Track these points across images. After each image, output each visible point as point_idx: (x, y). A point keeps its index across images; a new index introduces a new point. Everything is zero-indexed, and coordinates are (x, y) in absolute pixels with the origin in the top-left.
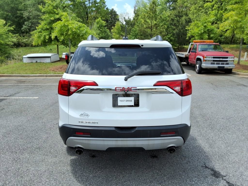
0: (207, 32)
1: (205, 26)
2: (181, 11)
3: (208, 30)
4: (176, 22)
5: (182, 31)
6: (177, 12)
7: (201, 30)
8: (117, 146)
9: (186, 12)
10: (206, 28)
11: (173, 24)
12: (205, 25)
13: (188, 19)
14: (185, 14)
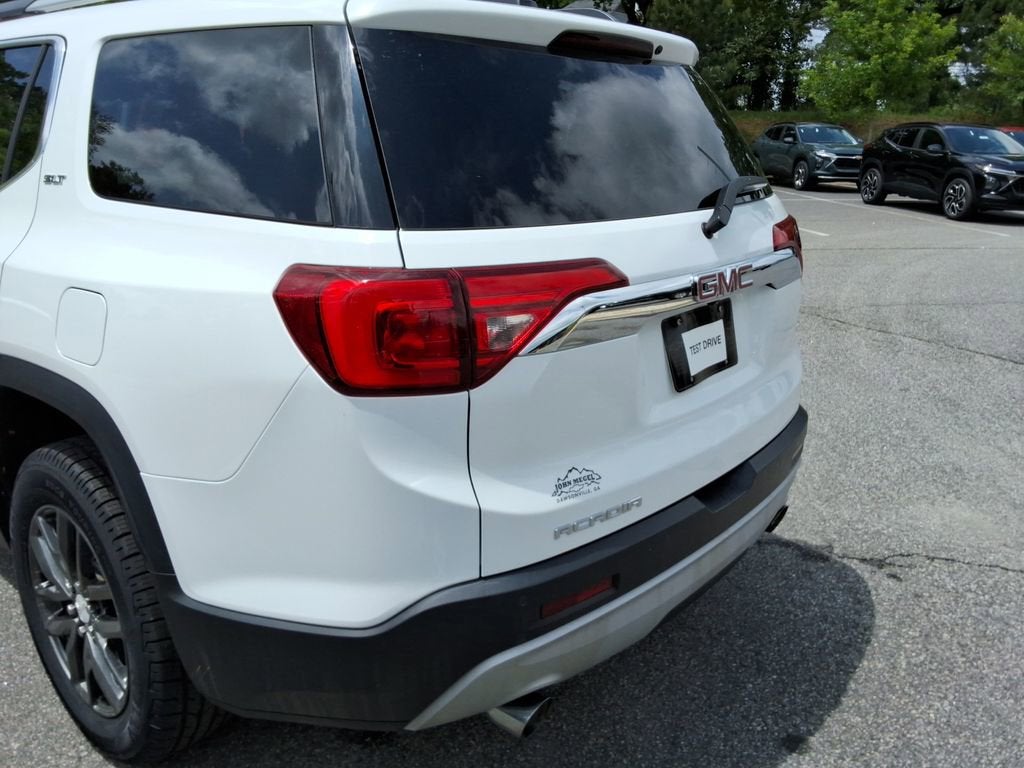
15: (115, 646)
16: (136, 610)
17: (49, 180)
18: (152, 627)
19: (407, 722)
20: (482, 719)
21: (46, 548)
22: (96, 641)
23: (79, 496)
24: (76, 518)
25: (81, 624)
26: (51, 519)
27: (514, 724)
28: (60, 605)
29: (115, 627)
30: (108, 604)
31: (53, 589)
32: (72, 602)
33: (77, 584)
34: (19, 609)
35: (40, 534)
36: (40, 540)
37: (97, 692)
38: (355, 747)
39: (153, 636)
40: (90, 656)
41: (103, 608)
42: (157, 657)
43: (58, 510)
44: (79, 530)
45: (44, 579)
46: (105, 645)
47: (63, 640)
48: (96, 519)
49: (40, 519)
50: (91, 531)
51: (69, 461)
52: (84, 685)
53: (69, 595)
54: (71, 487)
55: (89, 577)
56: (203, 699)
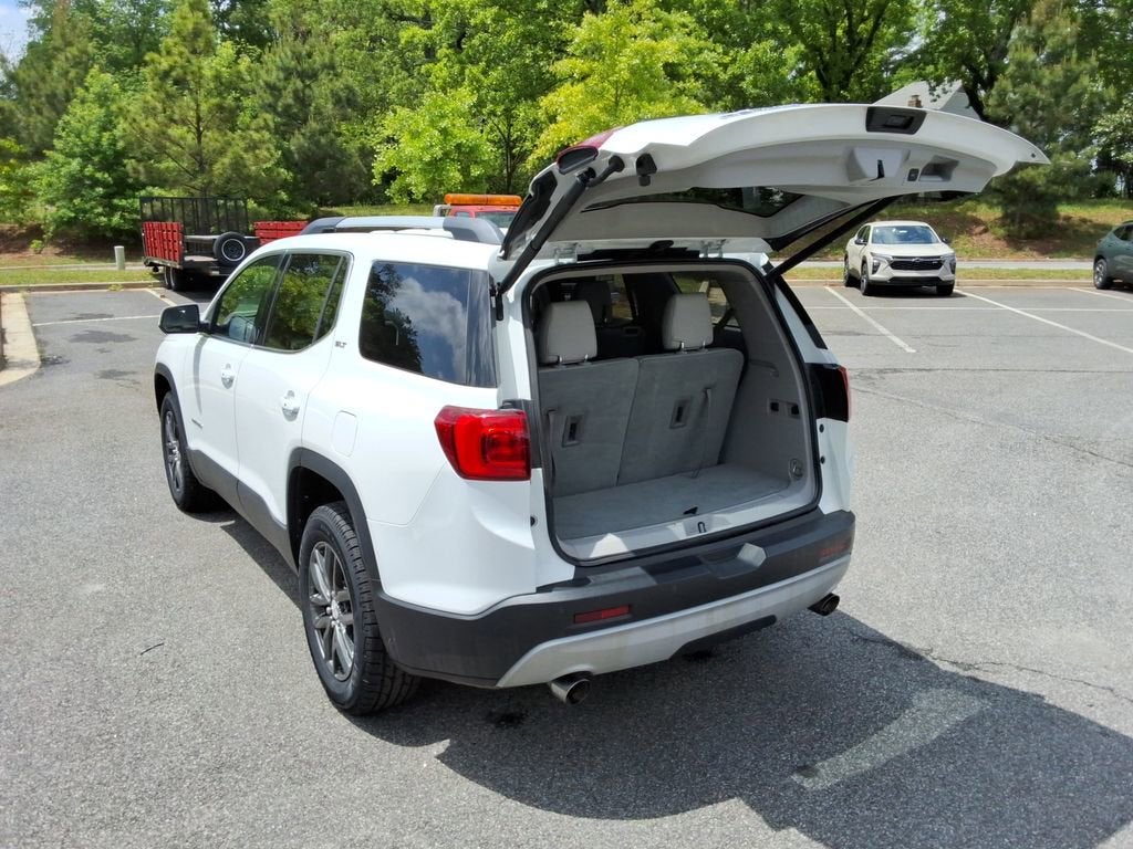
0: (455, 155)
1: (444, 132)
2: (304, 53)
3: (459, 146)
4: (290, 101)
5: (323, 140)
6: (289, 53)
7: (432, 146)
8: (712, 632)
9: (332, 59)
10: (450, 140)
11: (280, 109)
12: (443, 125)
13: (342, 90)
14: (324, 67)
15: (350, 630)
16: (361, 603)
17: (338, 344)
18: (368, 615)
19: (497, 680)
20: (544, 688)
21: (318, 570)
22: (340, 631)
23: (337, 534)
24: (334, 548)
25: (334, 620)
26: (322, 550)
27: (561, 692)
28: (323, 609)
29: (350, 618)
30: (348, 603)
31: (320, 597)
32: (329, 605)
33: (333, 592)
34: (302, 622)
35: (316, 562)
36: (316, 566)
37: (338, 666)
38: (493, 726)
39: (369, 621)
40: (336, 640)
41: (346, 606)
42: (369, 634)
43: (326, 545)
44: (336, 556)
45: (316, 592)
46: (344, 631)
47: (322, 631)
48: (345, 548)
49: (317, 551)
50: (342, 556)
51: (335, 513)
52: (331, 662)
53: (329, 600)
54: (334, 530)
55: (340, 586)
56: (396, 668)
